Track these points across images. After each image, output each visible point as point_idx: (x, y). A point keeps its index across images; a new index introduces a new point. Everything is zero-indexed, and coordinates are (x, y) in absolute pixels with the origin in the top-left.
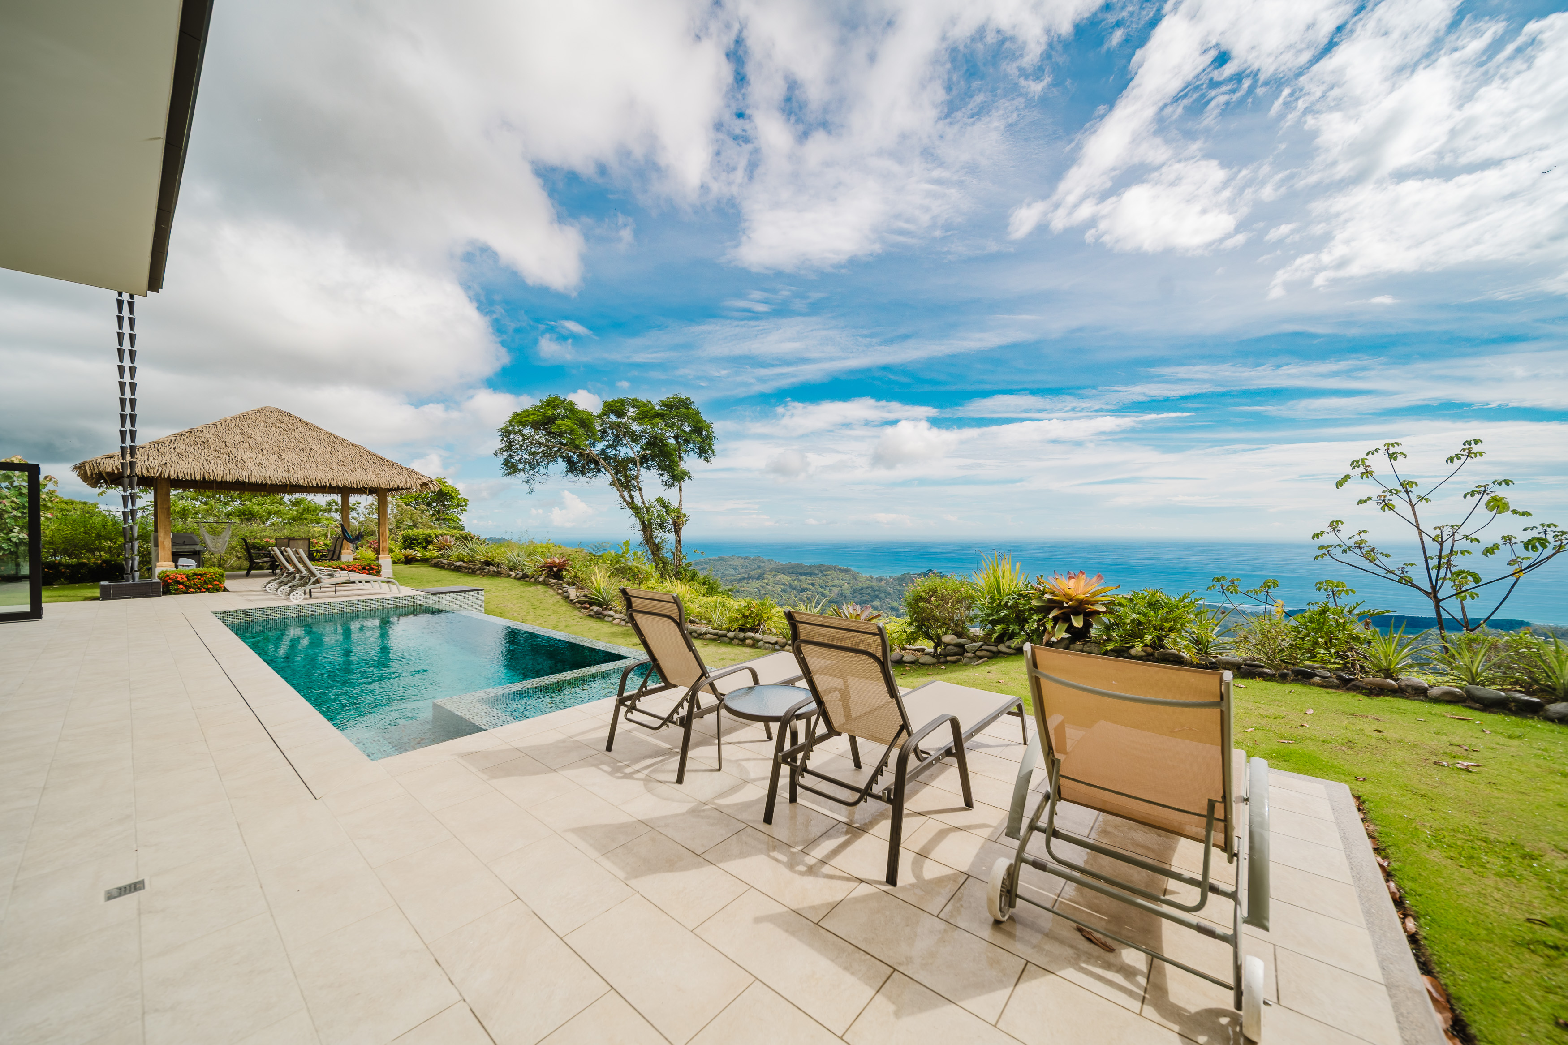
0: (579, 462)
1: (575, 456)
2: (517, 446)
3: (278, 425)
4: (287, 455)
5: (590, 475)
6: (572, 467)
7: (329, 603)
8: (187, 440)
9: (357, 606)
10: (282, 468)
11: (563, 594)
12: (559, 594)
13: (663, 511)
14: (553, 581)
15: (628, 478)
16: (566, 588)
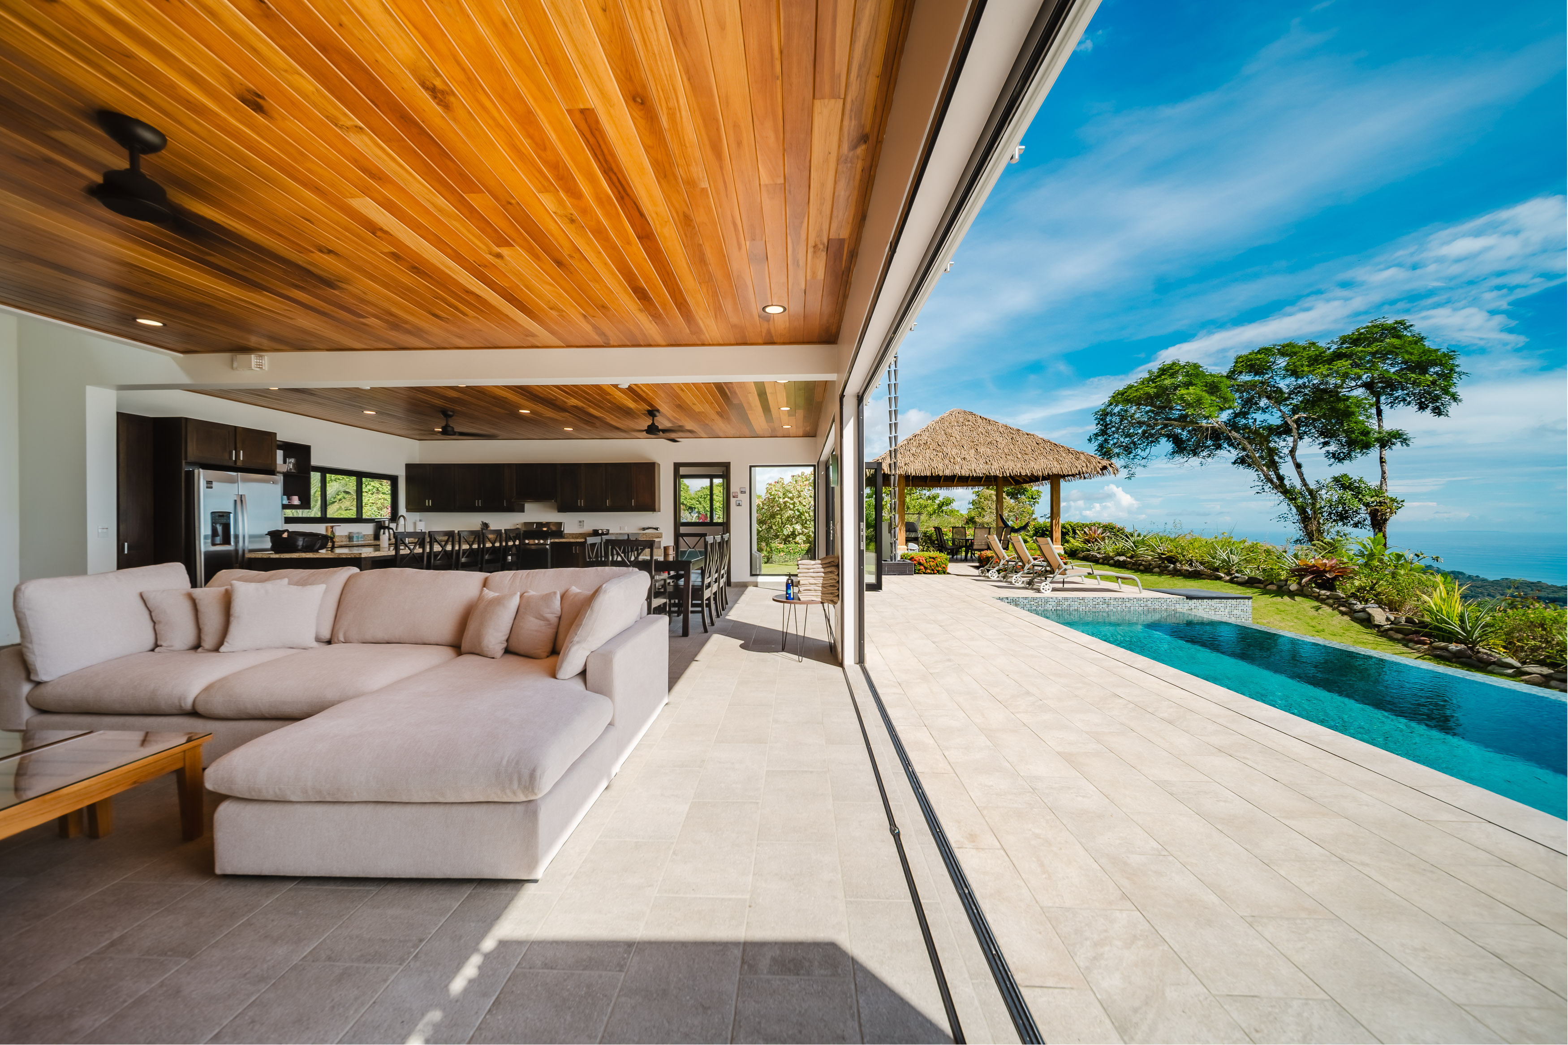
0: (1188, 440)
1: (1185, 433)
2: (1114, 429)
3: (967, 423)
4: (982, 450)
5: (1205, 453)
6: (1180, 447)
7: (1083, 599)
8: (915, 443)
9: (1108, 605)
10: (982, 461)
11: (1352, 614)
12: (1343, 613)
13: (1348, 494)
14: (1323, 592)
15: (1272, 452)
16: (1359, 606)
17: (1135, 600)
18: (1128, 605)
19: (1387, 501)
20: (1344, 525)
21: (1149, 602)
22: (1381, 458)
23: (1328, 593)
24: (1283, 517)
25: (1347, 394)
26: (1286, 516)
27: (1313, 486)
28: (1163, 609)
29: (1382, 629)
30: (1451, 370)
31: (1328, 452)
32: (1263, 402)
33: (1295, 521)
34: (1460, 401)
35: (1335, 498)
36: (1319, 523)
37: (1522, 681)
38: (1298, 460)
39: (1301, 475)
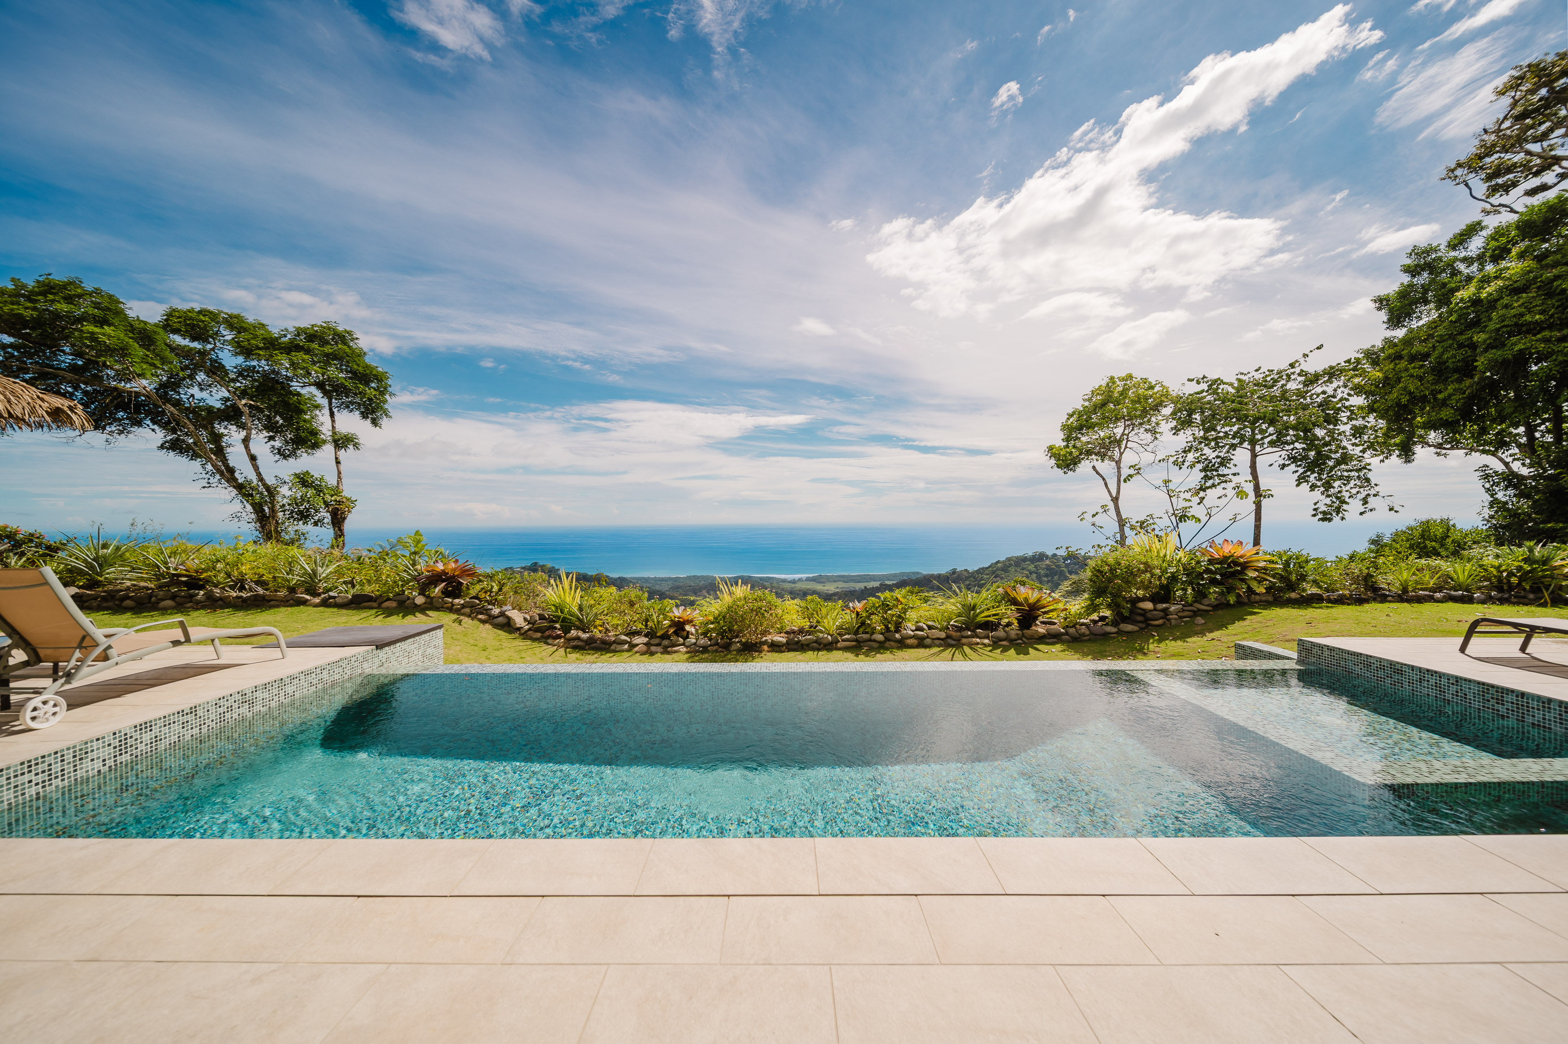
11: (491, 620)
12: (483, 622)
13: (311, 492)
14: (457, 601)
15: (216, 438)
16: (496, 611)
17: (302, 677)
18: (290, 689)
19: (344, 500)
20: (304, 524)
21: (325, 672)
22: (336, 458)
23: (462, 602)
24: (236, 517)
25: (299, 389)
26: (239, 514)
27: (270, 481)
28: (346, 677)
29: (523, 631)
30: (385, 388)
31: (273, 447)
32: (201, 377)
33: (250, 520)
34: (390, 417)
35: (299, 495)
36: (277, 522)
37: (636, 652)
38: (253, 452)
39: (256, 468)
